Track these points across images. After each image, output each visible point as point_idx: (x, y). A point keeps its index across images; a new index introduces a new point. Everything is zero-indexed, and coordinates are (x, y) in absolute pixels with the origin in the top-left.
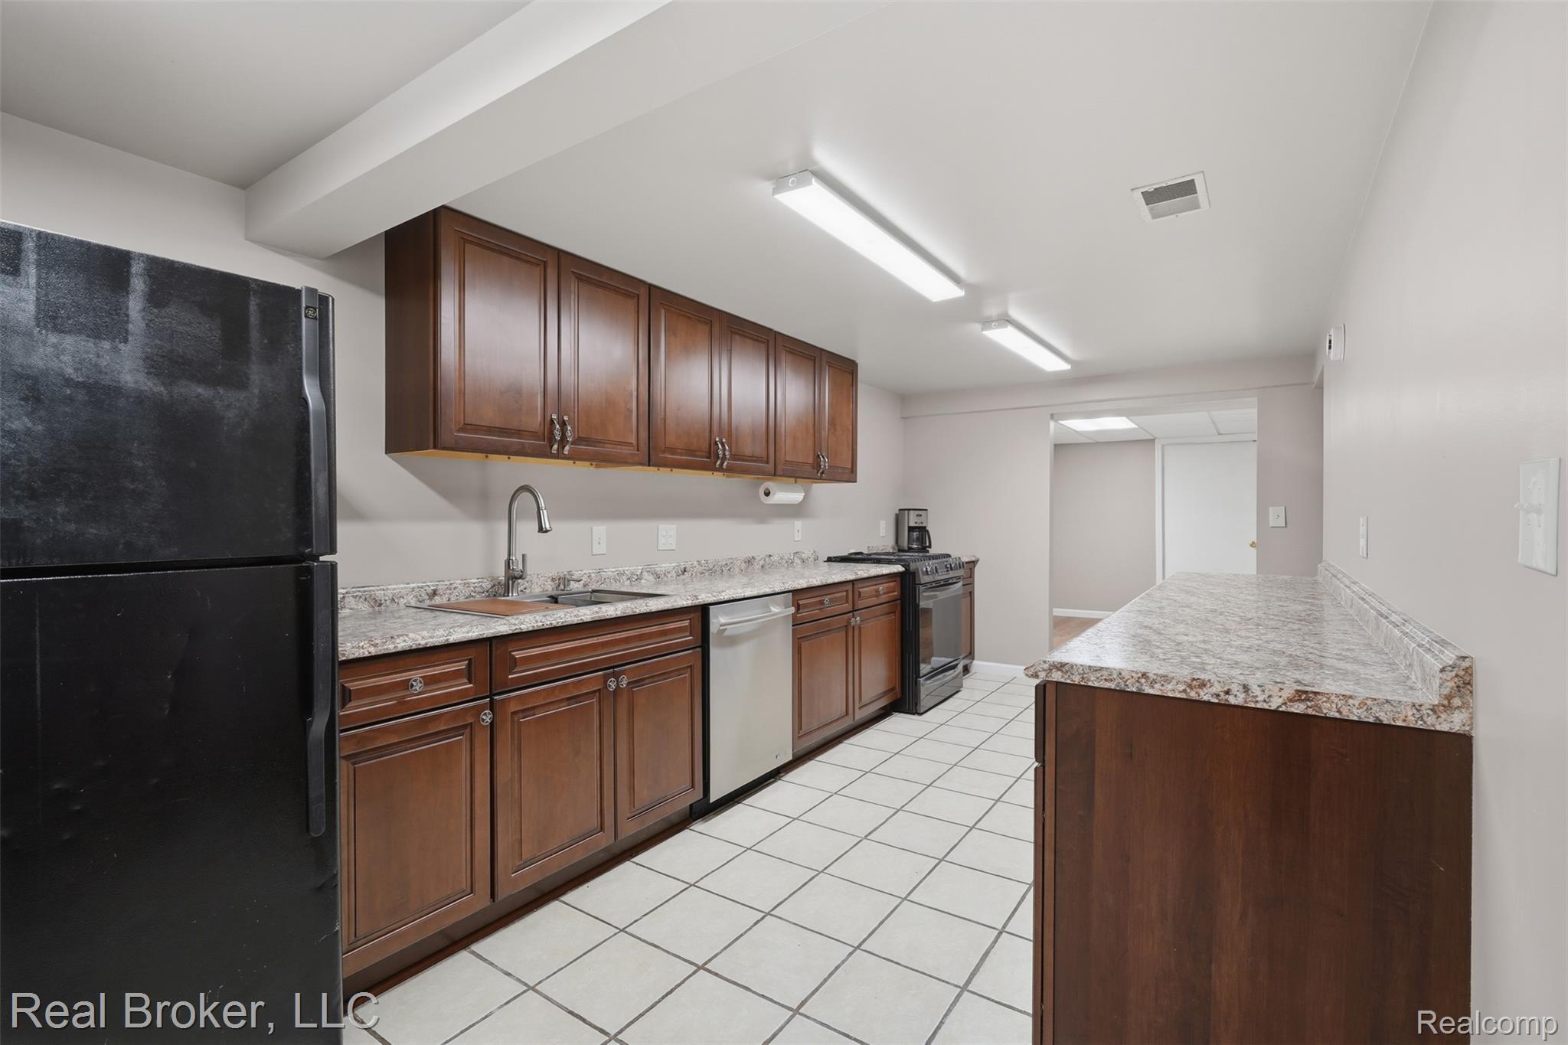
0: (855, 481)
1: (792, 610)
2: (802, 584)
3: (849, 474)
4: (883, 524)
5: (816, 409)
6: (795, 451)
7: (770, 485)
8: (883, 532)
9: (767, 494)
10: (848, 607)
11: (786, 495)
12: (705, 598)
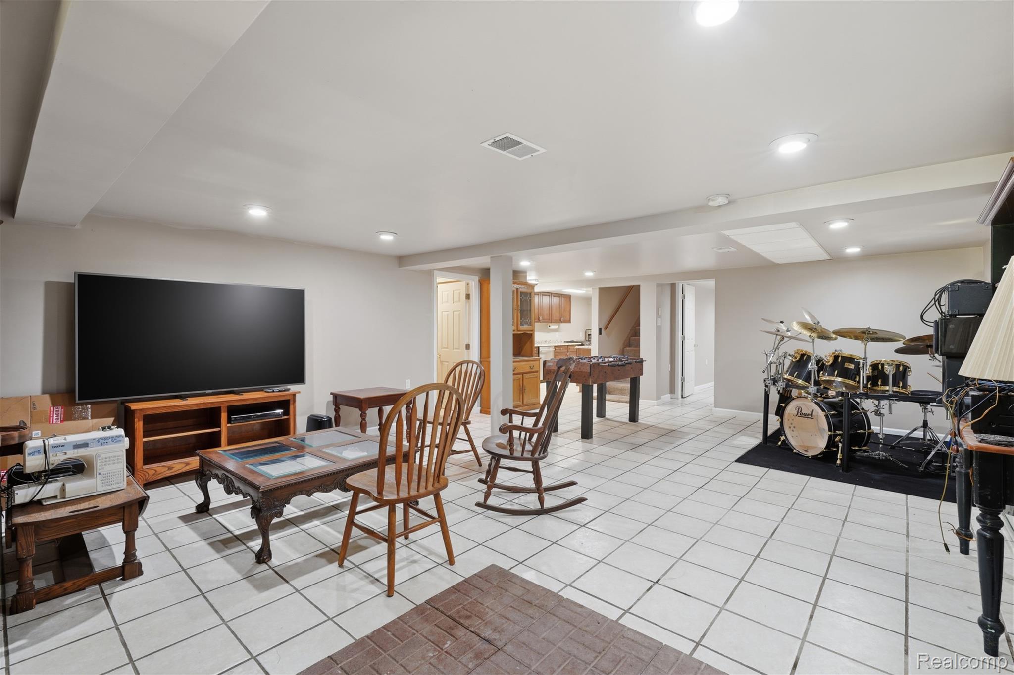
0: (570, 323)
1: (554, 349)
2: (556, 345)
3: (569, 322)
4: (581, 333)
5: (560, 305)
6: (556, 315)
7: (550, 324)
8: (581, 336)
9: (549, 326)
10: (566, 351)
11: (554, 327)
12: (538, 345)
